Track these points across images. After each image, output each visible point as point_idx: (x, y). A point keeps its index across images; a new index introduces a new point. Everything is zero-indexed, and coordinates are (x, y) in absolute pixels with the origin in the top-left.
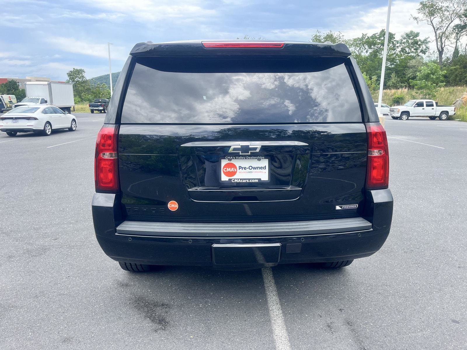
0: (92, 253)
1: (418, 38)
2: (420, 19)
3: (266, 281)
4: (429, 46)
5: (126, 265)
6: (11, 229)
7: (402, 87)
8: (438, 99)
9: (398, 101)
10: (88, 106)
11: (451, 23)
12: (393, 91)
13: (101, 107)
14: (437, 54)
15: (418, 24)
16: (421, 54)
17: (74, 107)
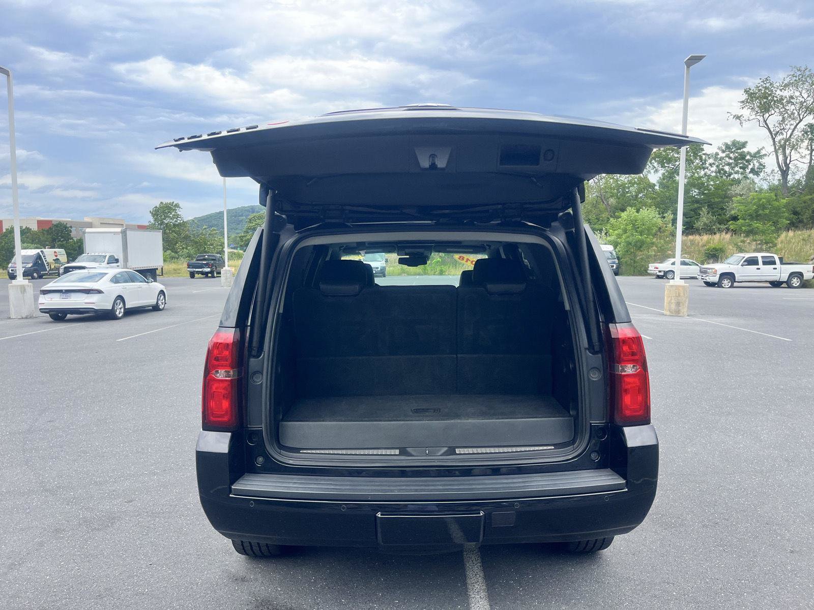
0: (187, 524)
1: (745, 150)
2: (746, 118)
3: (469, 574)
4: (764, 163)
5: (242, 545)
6: (59, 483)
7: (719, 230)
8: (784, 251)
9: (715, 255)
10: (185, 265)
11: (799, 123)
12: (705, 237)
13: (207, 268)
14: (778, 176)
15: (742, 126)
16: (751, 175)
17: (162, 268)
